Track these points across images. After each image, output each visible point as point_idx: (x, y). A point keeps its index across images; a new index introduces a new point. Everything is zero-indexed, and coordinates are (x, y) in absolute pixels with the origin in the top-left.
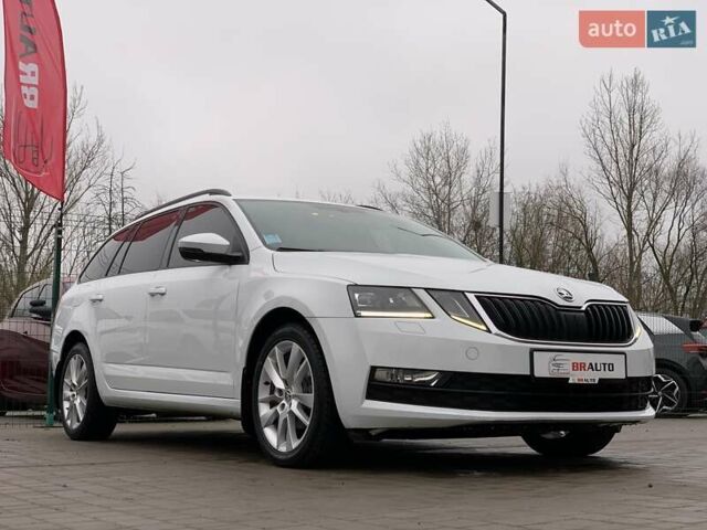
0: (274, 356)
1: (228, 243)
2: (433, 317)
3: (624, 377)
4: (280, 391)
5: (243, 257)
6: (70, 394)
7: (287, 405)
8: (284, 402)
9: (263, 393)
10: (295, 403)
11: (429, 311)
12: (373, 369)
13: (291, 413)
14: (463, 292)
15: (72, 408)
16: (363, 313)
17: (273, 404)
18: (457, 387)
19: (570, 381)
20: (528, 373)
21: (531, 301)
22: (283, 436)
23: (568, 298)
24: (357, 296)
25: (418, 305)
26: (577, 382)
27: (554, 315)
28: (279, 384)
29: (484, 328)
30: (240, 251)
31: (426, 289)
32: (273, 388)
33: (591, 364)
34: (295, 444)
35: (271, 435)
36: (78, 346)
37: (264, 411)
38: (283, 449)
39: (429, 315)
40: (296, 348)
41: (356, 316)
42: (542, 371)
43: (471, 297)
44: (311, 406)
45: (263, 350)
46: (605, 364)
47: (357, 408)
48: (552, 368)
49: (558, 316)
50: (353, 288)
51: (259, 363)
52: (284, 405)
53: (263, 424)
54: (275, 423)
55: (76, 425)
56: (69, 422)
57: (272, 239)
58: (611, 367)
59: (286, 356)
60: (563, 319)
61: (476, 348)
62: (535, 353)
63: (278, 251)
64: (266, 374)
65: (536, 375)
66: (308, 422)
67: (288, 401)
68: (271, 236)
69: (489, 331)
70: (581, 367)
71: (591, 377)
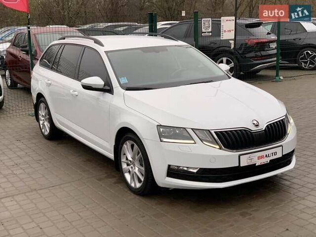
0: (126, 144)
1: (103, 83)
2: (195, 143)
3: (281, 156)
4: (130, 161)
5: (111, 89)
6: (43, 119)
7: (133, 168)
8: (132, 166)
9: (123, 160)
10: (137, 169)
11: (193, 140)
12: (169, 166)
13: (135, 172)
14: (209, 130)
15: (43, 124)
16: (165, 140)
17: (128, 165)
18: (205, 174)
19: (257, 165)
20: (238, 165)
21: (240, 130)
22: (133, 178)
23: (257, 126)
24: (161, 129)
25: (188, 135)
26: (259, 164)
28: (130, 158)
29: (218, 147)
30: (109, 86)
31: (192, 129)
32: (127, 159)
33: (266, 155)
34: (138, 185)
35: (128, 176)
36: (42, 99)
37: (124, 166)
38: (133, 185)
40: (136, 146)
41: (161, 141)
43: (213, 132)
44: (144, 174)
45: (121, 141)
46: (272, 153)
47: (162, 179)
48: (249, 161)
49: (252, 135)
50: (159, 126)
51: (120, 146)
53: (124, 171)
54: (129, 172)
55: (46, 133)
56: (43, 130)
58: (276, 153)
59: (132, 146)
61: (215, 157)
62: (241, 157)
63: (126, 90)
64: (124, 151)
65: (241, 166)
66: (143, 180)
67: (134, 166)
68: (122, 78)
69: (220, 148)
70: (262, 157)
71: (266, 160)
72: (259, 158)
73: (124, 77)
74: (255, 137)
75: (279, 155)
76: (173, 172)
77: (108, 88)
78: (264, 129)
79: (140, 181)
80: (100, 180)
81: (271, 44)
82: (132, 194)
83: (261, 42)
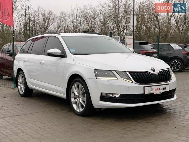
0: (74, 85)
1: (60, 52)
3: (168, 90)
4: (77, 95)
5: (65, 56)
6: (20, 84)
7: (79, 99)
8: (78, 98)
9: (72, 95)
10: (81, 99)
11: (117, 77)
12: (102, 93)
13: (80, 102)
14: (125, 71)
15: (21, 88)
16: (99, 78)
17: (75, 98)
18: (124, 98)
19: (154, 94)
20: (143, 93)
21: (144, 73)
22: (78, 107)
23: (154, 71)
24: (97, 72)
25: (113, 75)
26: (156, 94)
27: (150, 76)
28: (76, 94)
29: (131, 81)
30: (64, 54)
31: (115, 71)
32: (75, 95)
34: (82, 110)
35: (75, 106)
36: (21, 72)
37: (73, 100)
38: (78, 111)
39: (116, 78)
40: (80, 85)
41: (97, 78)
42: (147, 92)
43: (128, 73)
44: (85, 101)
45: (71, 84)
46: (163, 88)
47: (97, 103)
48: (149, 91)
49: (151, 76)
50: (95, 70)
51: (71, 87)
52: (78, 99)
53: (72, 103)
54: (76, 103)
55: (22, 93)
56: (20, 92)
57: (72, 50)
58: (165, 88)
59: (78, 86)
61: (129, 88)
62: (145, 88)
63: (74, 55)
64: (73, 90)
65: (145, 93)
66: (84, 105)
67: (79, 98)
68: (72, 49)
69: (133, 82)
71: (160, 92)
72: (156, 90)
73: (73, 49)
76: (104, 98)
77: (64, 55)
78: (158, 73)
79: (82, 106)
80: (57, 111)
81: (154, 54)
82: (78, 116)
83: (148, 53)
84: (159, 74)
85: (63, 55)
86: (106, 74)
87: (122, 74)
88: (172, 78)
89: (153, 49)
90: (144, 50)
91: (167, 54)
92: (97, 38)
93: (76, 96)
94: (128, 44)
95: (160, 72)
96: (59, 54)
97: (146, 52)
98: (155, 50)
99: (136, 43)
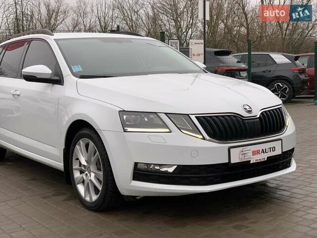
0: (79, 144)
1: (50, 72)
2: (170, 132)
3: (281, 153)
4: (84, 166)
5: (61, 80)
7: (88, 175)
8: (87, 172)
9: (76, 166)
10: (93, 175)
12: (136, 164)
13: (90, 180)
14: (188, 115)
16: (129, 129)
17: (82, 172)
18: (185, 174)
19: (251, 162)
20: (227, 161)
21: (228, 116)
22: (87, 189)
23: (250, 112)
24: (125, 117)
25: (161, 123)
26: (255, 162)
27: (241, 123)
28: (84, 162)
29: (201, 137)
30: (58, 76)
31: (166, 114)
32: (80, 164)
33: (263, 150)
34: (95, 198)
35: (81, 189)
37: (77, 174)
38: (88, 199)
39: (168, 130)
40: (91, 144)
41: (125, 131)
42: (235, 160)
43: (193, 117)
44: (102, 180)
45: (74, 141)
46: (270, 148)
47: (128, 185)
48: (241, 156)
49: (244, 123)
50: (122, 112)
51: (72, 147)
52: (87, 174)
53: (76, 182)
54: (83, 182)
57: (77, 69)
58: (274, 149)
59: (87, 146)
60: (247, 124)
61: (196, 150)
62: (231, 149)
63: (81, 78)
64: (76, 155)
65: (232, 162)
66: (100, 189)
67: (90, 173)
68: (76, 66)
69: (204, 139)
70: (257, 152)
71: (263, 157)
72: (254, 153)
73: (78, 65)
74: (247, 126)
75: (278, 152)
76: (141, 173)
77: (57, 78)
78: (258, 116)
79: (96, 190)
80: (44, 198)
81: (241, 72)
82: (87, 211)
84: (260, 118)
85: (56, 80)
86: (146, 120)
87: (181, 120)
88: (287, 124)
89: (240, 62)
90: (223, 65)
91: (264, 72)
92: (131, 42)
93: (83, 168)
94: (194, 55)
95: (262, 113)
96: (48, 77)
97: (227, 68)
98: (243, 66)
99: (210, 53)
